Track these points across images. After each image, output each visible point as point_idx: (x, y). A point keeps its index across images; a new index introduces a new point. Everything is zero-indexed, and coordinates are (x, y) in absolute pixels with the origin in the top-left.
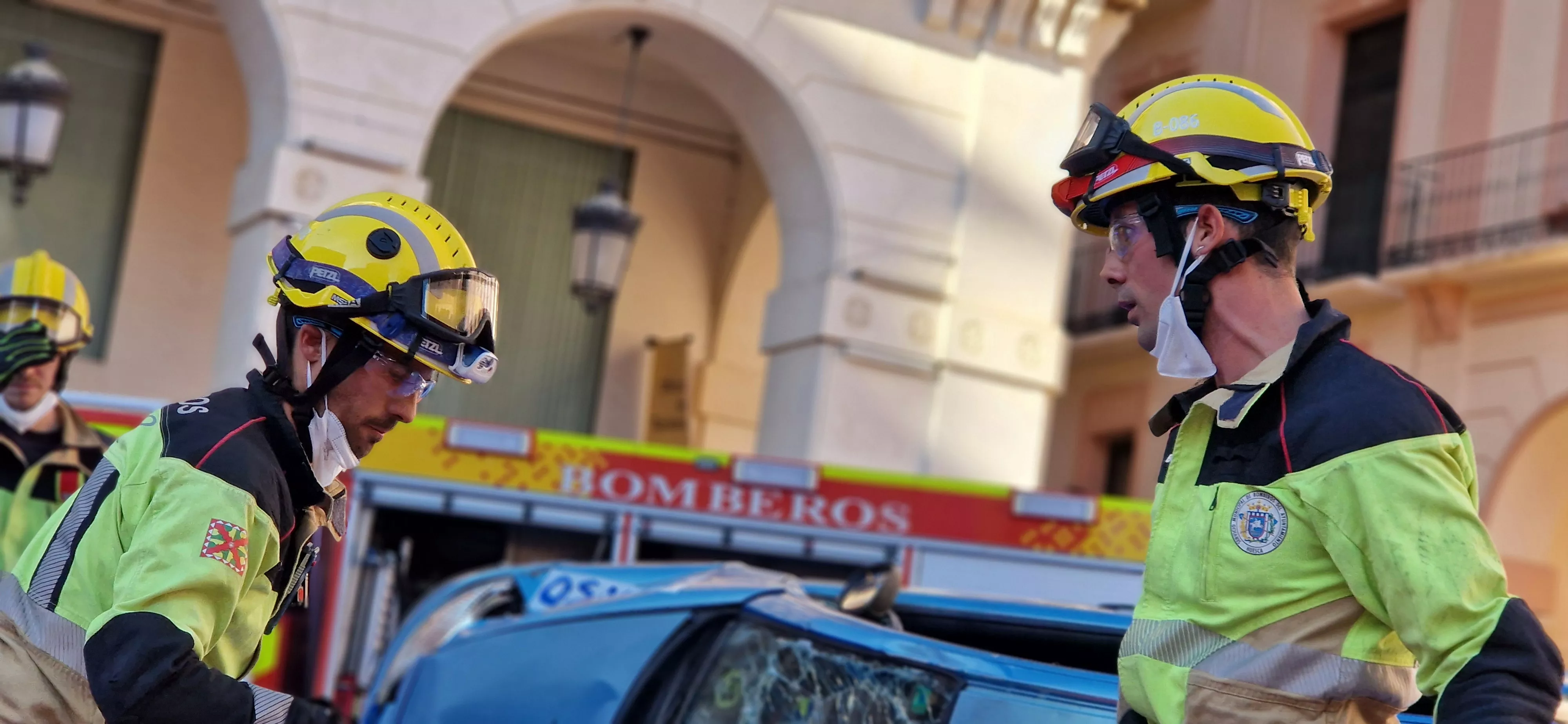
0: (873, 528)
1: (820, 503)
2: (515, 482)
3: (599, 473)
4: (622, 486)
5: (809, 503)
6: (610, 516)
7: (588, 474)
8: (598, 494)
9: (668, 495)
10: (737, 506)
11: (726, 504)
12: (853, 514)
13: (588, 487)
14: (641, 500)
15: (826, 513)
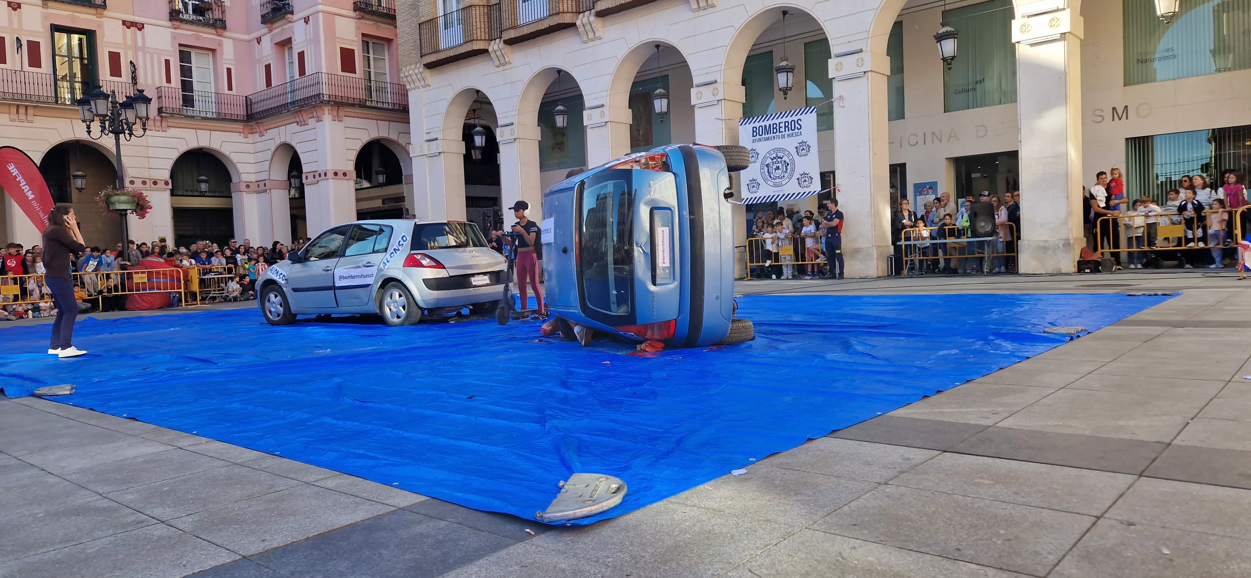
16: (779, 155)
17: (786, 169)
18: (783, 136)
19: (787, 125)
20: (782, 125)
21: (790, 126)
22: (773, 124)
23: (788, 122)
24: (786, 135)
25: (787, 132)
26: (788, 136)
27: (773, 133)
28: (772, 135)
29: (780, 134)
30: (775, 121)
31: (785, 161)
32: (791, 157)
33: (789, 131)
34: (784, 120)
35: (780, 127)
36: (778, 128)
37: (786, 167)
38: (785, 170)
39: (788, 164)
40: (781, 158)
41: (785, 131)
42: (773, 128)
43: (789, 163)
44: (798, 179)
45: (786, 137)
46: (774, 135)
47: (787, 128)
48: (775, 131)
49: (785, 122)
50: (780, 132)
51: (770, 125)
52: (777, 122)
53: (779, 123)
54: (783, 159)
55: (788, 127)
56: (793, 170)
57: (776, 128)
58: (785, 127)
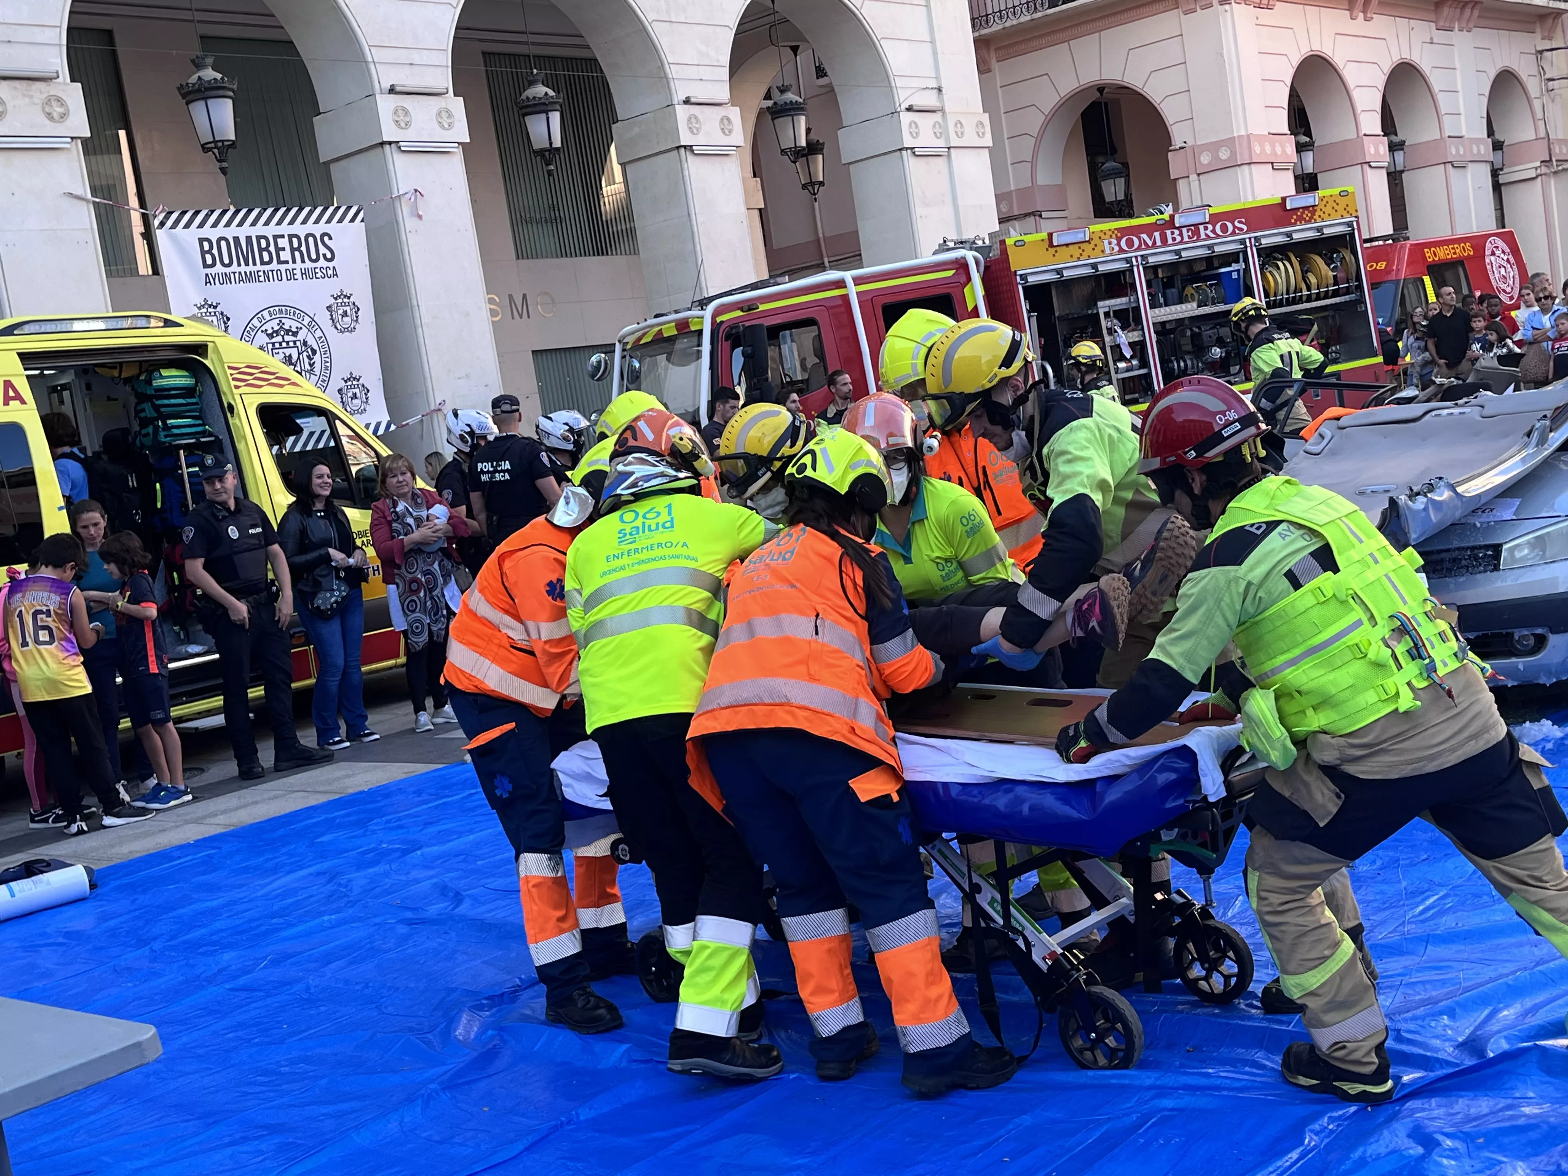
0: (1233, 233)
1: (1210, 227)
2: (1085, 254)
3: (1119, 240)
4: (1130, 243)
5: (1206, 228)
6: (1128, 260)
7: (1114, 241)
8: (1121, 251)
9: (1150, 243)
10: (1178, 239)
11: (1174, 239)
12: (1224, 228)
13: (1117, 248)
14: (1139, 248)
15: (1214, 231)
16: (287, 324)
17: (311, 365)
18: (291, 276)
19: (296, 245)
20: (283, 243)
21: (303, 248)
22: (259, 238)
23: (297, 237)
24: (297, 272)
25: (299, 265)
26: (304, 273)
27: (263, 263)
28: (259, 267)
29: (283, 267)
30: (260, 229)
31: (305, 343)
32: (318, 333)
33: (303, 261)
34: (285, 229)
35: (278, 250)
36: (272, 248)
37: (309, 357)
38: (308, 367)
39: (314, 352)
40: (295, 334)
41: (294, 262)
42: (261, 250)
43: (316, 347)
44: (340, 391)
45: (298, 276)
46: (266, 268)
47: (297, 254)
48: (266, 258)
49: (291, 237)
50: (280, 262)
51: (249, 239)
52: (270, 231)
53: (276, 237)
54: (301, 336)
55: (299, 249)
56: (328, 368)
57: (267, 249)
58: (293, 250)
